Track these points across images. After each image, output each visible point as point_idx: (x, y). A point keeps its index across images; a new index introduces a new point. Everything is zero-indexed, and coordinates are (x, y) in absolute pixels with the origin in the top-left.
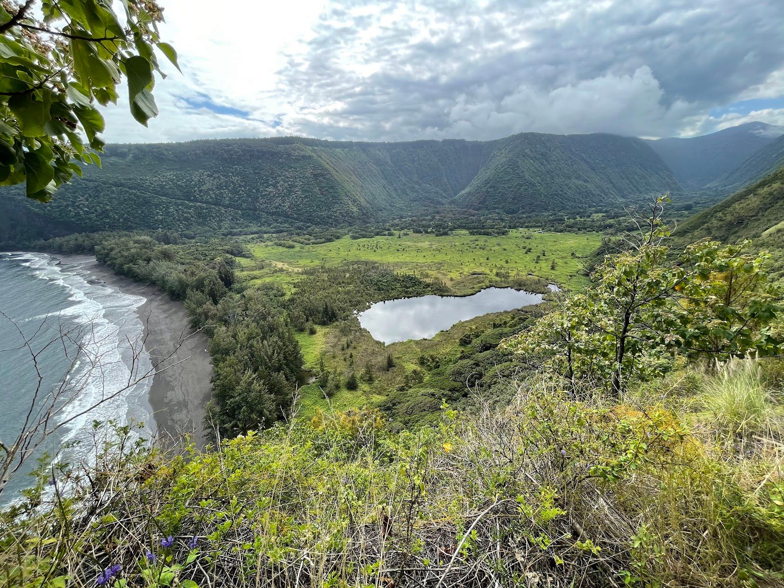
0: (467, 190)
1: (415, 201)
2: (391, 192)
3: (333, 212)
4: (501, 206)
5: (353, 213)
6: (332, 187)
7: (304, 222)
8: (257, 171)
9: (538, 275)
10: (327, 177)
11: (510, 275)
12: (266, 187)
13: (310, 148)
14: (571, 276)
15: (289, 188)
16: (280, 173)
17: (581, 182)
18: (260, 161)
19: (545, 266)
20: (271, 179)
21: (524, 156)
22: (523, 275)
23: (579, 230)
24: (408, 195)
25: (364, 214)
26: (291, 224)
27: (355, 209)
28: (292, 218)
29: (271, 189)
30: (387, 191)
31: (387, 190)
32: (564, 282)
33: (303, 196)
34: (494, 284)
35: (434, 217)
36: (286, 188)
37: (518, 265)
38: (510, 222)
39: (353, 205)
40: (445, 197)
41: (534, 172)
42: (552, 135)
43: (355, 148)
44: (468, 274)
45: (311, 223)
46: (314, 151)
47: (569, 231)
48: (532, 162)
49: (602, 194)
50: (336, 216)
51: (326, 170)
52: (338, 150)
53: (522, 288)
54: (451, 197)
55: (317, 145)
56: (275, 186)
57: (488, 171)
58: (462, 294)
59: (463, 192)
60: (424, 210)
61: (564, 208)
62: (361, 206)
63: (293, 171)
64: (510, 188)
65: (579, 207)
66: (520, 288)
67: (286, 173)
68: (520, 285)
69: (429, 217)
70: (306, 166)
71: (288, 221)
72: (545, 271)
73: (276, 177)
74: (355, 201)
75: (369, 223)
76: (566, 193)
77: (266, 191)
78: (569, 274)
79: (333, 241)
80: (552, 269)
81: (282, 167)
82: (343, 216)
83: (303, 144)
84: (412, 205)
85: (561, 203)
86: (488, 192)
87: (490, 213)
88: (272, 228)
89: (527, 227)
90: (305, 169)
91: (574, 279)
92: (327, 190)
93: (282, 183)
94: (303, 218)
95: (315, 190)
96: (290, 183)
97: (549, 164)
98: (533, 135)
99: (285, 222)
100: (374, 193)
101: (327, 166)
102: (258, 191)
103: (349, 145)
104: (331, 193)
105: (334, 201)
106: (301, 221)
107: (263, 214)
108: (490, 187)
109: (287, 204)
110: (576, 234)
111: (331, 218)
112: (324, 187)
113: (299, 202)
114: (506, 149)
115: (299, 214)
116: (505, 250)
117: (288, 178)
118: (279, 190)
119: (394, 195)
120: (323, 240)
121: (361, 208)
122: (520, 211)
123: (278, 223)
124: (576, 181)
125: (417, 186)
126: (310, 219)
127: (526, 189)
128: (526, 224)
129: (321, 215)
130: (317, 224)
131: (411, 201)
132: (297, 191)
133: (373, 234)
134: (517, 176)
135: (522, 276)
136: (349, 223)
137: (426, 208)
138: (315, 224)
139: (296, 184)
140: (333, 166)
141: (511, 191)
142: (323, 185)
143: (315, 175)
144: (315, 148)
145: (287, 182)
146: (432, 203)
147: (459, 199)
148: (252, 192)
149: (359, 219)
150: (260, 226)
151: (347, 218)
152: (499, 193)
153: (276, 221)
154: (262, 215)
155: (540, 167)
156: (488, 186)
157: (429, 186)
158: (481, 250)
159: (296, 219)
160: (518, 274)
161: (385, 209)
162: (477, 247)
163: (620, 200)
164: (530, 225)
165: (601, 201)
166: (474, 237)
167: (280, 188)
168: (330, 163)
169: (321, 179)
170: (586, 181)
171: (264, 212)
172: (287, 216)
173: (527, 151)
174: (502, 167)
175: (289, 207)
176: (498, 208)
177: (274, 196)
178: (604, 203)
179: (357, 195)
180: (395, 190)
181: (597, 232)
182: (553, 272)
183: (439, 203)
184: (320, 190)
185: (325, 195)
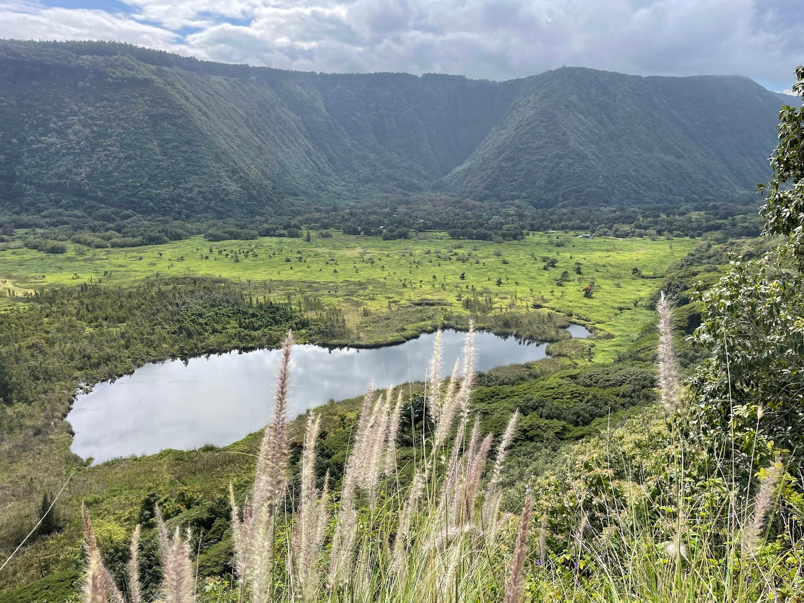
0: (466, 165)
1: (367, 182)
2: (322, 163)
3: (185, 189)
4: (524, 194)
5: (227, 195)
6: (188, 143)
7: (119, 206)
8: (26, 102)
9: (554, 306)
10: (180, 121)
11: (494, 306)
12: (42, 135)
13: (154, 68)
14: (621, 309)
15: (94, 138)
16: (75, 108)
17: (670, 158)
18: (35, 83)
19: (573, 290)
20: (55, 119)
21: (567, 107)
22: (524, 307)
23: (660, 233)
24: (354, 171)
25: (251, 197)
26: (90, 210)
27: (234, 187)
28: (92, 198)
29: (51, 139)
30: (314, 162)
31: (314, 158)
32: (604, 319)
33: (122, 155)
34: (452, 323)
35: (395, 210)
36: (86, 138)
37: (519, 288)
38: (534, 219)
39: (230, 178)
40: (426, 178)
41: (585, 135)
42: (618, 74)
43: (253, 78)
44: (408, 303)
45: (134, 209)
46: (160, 73)
47: (641, 236)
48: (582, 117)
49: (709, 181)
50: (191, 199)
51: (179, 108)
52: (219, 79)
53: (509, 331)
54: (437, 178)
55: (169, 64)
56: (61, 133)
57: (503, 132)
58: (371, 342)
59: (459, 169)
60: (382, 198)
61: (639, 201)
62: (247, 181)
63: (104, 106)
64: (541, 161)
65: (667, 200)
66: (505, 330)
67: (90, 109)
68: (507, 324)
69: (386, 210)
70: (136, 98)
71: (83, 204)
72: (571, 299)
73: (66, 116)
74: (234, 172)
75: (262, 215)
76: (644, 176)
77: (41, 142)
78: (616, 305)
79: (165, 242)
80: (585, 296)
81: (82, 98)
82: (205, 199)
83: (137, 59)
84: (361, 189)
85: (635, 191)
86: (501, 169)
87: (504, 206)
88: (43, 217)
89: (563, 228)
90: (133, 103)
91: (627, 314)
92: (175, 147)
93: (78, 127)
94: (115, 199)
95: (150, 146)
96: (95, 129)
97: (613, 124)
98: (584, 71)
99: (76, 206)
100: (286, 162)
101: (183, 102)
102: (22, 141)
103: (241, 72)
104: (184, 152)
105: (190, 168)
106: (112, 205)
107: (28, 187)
108: (505, 160)
109: (84, 171)
110: (654, 240)
111: (179, 202)
112: (170, 141)
113: (111, 168)
114: (536, 94)
115: (107, 191)
116: (505, 262)
117: (92, 118)
118: (69, 141)
119: (328, 169)
120: (138, 239)
121: (246, 184)
122: (560, 204)
123: (61, 207)
124: (662, 156)
125: (372, 156)
126: (133, 202)
127: (570, 165)
128: (563, 223)
129: (158, 195)
130: (145, 212)
131: (360, 181)
132: (108, 145)
133: (256, 232)
134: (554, 141)
135: (519, 307)
136: (218, 212)
137: (385, 195)
138: (142, 212)
139: (110, 131)
140: (201, 105)
141: (544, 168)
142: (168, 136)
143: (151, 117)
144: (164, 68)
145: (90, 126)
146: (399, 186)
147: (451, 181)
148: (10, 143)
149: (241, 206)
150: (17, 213)
151: (213, 204)
152: (522, 170)
153: (57, 203)
154: (25, 189)
155: (596, 127)
156: (501, 158)
157: (395, 156)
158: (460, 262)
159: (102, 201)
160: (511, 306)
161: (304, 193)
162: (454, 258)
163: (741, 192)
164: (570, 224)
165: (708, 191)
166: (456, 242)
167: (72, 137)
168: (194, 100)
169: (166, 124)
170: (679, 156)
171: (30, 184)
172: (81, 193)
173: (573, 98)
174: (528, 125)
175: (88, 177)
176: (518, 197)
177: (57, 153)
178: (711, 194)
179: (244, 161)
180: (331, 160)
181: (692, 237)
182: (586, 301)
183: (413, 188)
184: (160, 145)
185: (171, 157)
